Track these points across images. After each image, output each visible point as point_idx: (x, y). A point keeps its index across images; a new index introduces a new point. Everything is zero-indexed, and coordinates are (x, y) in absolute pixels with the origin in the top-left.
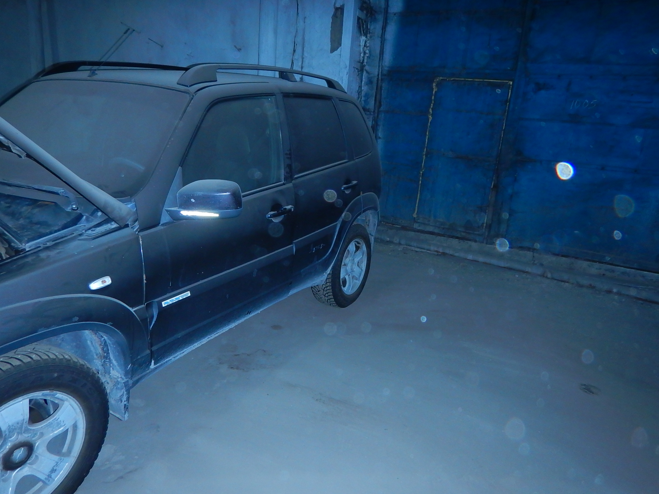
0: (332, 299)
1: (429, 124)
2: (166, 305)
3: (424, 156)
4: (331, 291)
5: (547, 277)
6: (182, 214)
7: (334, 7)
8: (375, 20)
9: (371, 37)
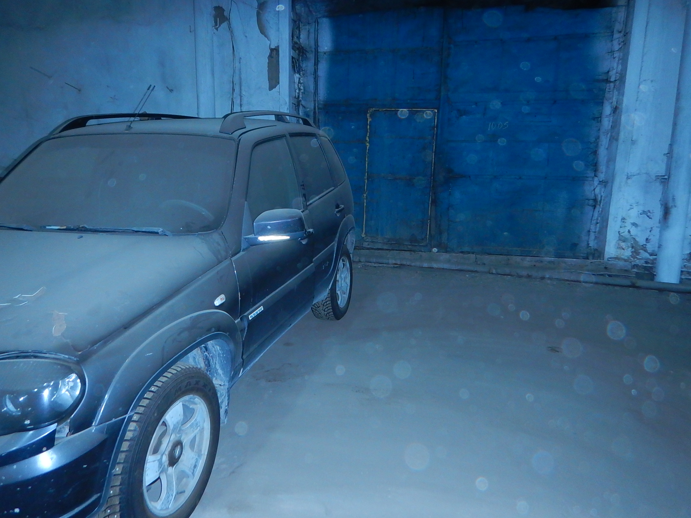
0: (331, 312)
1: (367, 151)
2: (251, 318)
3: (366, 180)
4: (330, 305)
5: (492, 273)
6: (259, 240)
7: (270, 48)
8: (306, 59)
9: (303, 74)
